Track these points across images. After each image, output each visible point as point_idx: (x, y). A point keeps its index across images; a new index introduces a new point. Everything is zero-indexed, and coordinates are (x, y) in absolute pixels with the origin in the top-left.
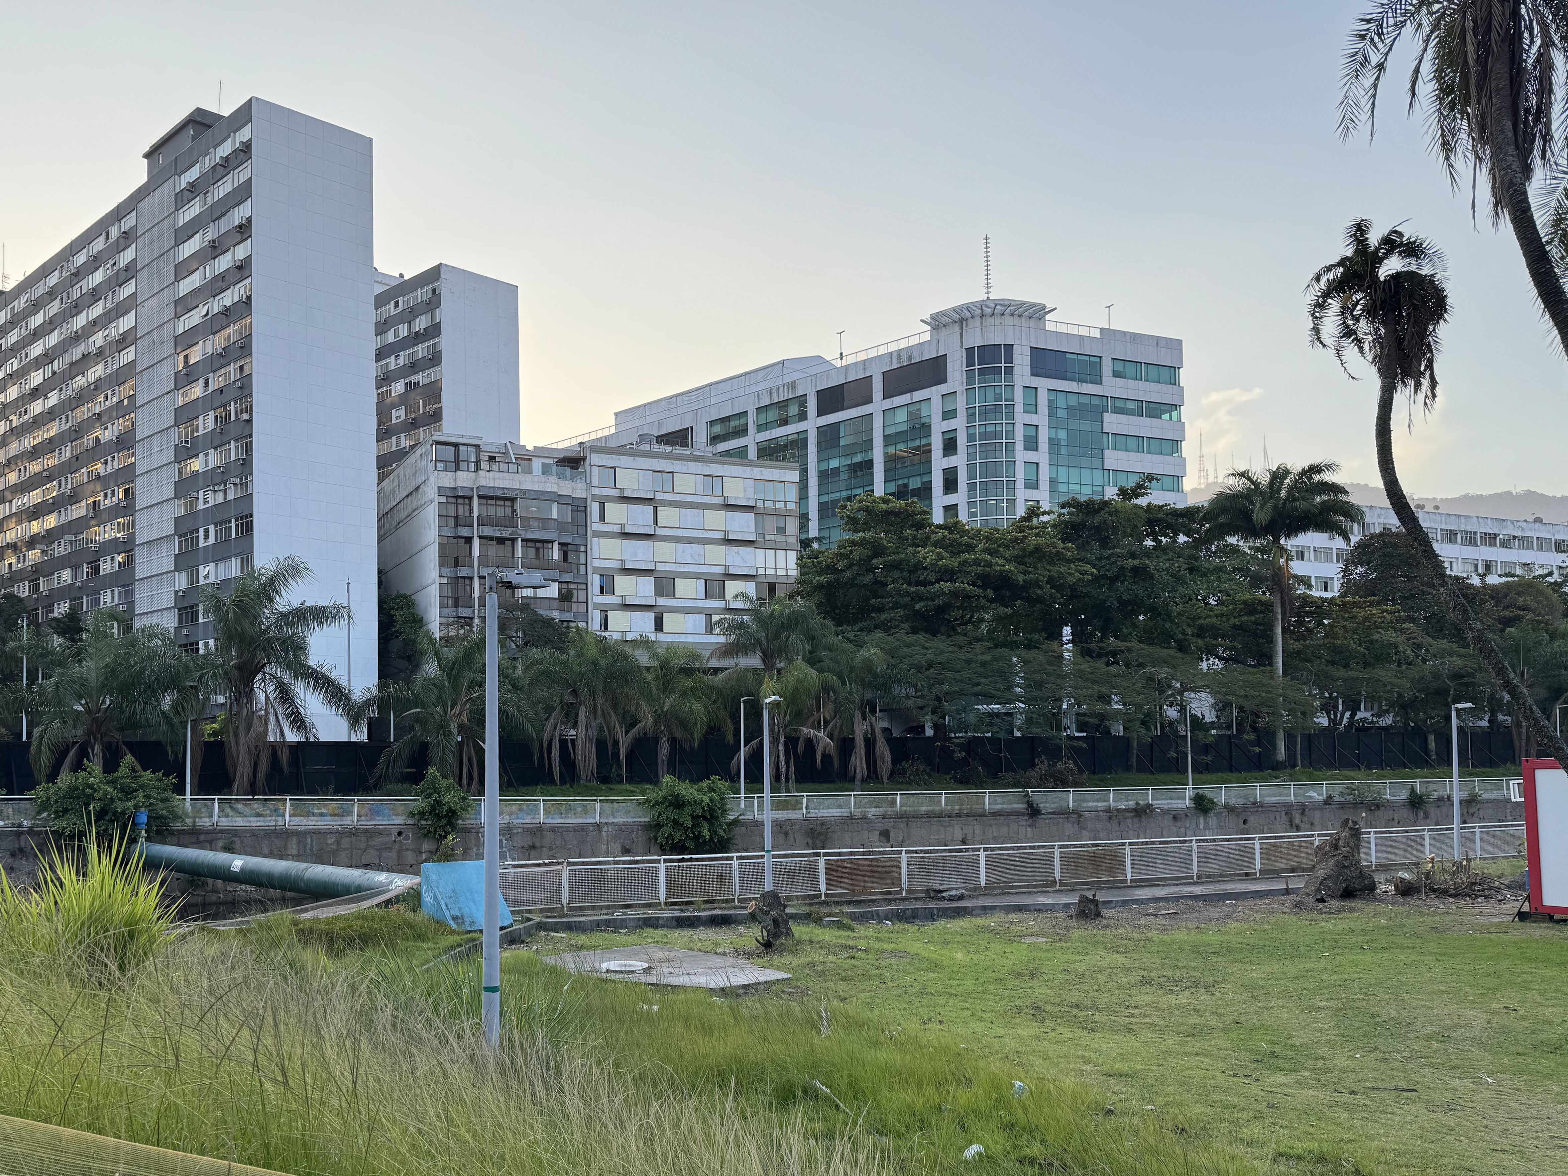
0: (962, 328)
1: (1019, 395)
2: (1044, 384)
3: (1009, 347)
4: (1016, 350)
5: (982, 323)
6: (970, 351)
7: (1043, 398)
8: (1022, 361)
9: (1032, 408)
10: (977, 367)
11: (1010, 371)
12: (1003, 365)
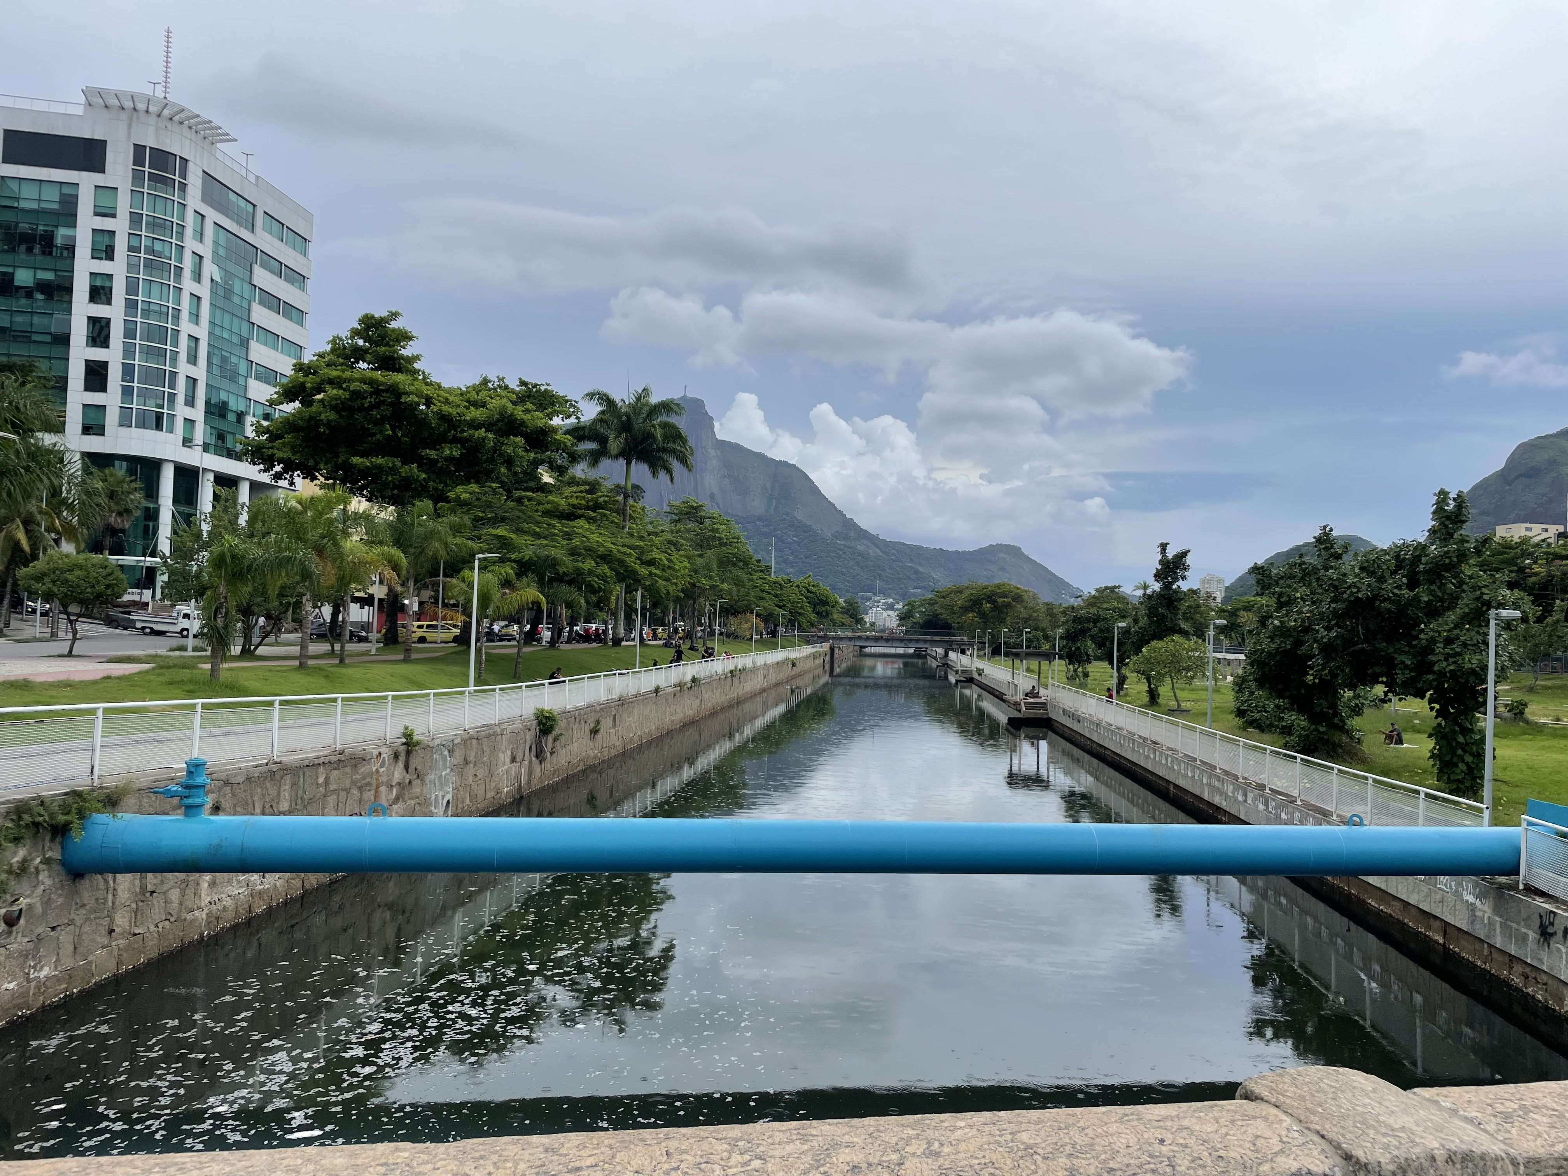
0: (130, 119)
1: (190, 219)
2: (212, 215)
3: (184, 161)
4: (191, 165)
5: (157, 123)
6: (139, 150)
7: (209, 229)
8: (194, 181)
9: (200, 236)
10: (147, 169)
11: (183, 187)
12: (177, 178)
